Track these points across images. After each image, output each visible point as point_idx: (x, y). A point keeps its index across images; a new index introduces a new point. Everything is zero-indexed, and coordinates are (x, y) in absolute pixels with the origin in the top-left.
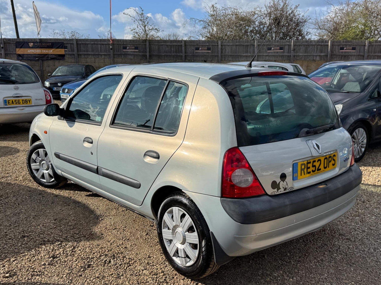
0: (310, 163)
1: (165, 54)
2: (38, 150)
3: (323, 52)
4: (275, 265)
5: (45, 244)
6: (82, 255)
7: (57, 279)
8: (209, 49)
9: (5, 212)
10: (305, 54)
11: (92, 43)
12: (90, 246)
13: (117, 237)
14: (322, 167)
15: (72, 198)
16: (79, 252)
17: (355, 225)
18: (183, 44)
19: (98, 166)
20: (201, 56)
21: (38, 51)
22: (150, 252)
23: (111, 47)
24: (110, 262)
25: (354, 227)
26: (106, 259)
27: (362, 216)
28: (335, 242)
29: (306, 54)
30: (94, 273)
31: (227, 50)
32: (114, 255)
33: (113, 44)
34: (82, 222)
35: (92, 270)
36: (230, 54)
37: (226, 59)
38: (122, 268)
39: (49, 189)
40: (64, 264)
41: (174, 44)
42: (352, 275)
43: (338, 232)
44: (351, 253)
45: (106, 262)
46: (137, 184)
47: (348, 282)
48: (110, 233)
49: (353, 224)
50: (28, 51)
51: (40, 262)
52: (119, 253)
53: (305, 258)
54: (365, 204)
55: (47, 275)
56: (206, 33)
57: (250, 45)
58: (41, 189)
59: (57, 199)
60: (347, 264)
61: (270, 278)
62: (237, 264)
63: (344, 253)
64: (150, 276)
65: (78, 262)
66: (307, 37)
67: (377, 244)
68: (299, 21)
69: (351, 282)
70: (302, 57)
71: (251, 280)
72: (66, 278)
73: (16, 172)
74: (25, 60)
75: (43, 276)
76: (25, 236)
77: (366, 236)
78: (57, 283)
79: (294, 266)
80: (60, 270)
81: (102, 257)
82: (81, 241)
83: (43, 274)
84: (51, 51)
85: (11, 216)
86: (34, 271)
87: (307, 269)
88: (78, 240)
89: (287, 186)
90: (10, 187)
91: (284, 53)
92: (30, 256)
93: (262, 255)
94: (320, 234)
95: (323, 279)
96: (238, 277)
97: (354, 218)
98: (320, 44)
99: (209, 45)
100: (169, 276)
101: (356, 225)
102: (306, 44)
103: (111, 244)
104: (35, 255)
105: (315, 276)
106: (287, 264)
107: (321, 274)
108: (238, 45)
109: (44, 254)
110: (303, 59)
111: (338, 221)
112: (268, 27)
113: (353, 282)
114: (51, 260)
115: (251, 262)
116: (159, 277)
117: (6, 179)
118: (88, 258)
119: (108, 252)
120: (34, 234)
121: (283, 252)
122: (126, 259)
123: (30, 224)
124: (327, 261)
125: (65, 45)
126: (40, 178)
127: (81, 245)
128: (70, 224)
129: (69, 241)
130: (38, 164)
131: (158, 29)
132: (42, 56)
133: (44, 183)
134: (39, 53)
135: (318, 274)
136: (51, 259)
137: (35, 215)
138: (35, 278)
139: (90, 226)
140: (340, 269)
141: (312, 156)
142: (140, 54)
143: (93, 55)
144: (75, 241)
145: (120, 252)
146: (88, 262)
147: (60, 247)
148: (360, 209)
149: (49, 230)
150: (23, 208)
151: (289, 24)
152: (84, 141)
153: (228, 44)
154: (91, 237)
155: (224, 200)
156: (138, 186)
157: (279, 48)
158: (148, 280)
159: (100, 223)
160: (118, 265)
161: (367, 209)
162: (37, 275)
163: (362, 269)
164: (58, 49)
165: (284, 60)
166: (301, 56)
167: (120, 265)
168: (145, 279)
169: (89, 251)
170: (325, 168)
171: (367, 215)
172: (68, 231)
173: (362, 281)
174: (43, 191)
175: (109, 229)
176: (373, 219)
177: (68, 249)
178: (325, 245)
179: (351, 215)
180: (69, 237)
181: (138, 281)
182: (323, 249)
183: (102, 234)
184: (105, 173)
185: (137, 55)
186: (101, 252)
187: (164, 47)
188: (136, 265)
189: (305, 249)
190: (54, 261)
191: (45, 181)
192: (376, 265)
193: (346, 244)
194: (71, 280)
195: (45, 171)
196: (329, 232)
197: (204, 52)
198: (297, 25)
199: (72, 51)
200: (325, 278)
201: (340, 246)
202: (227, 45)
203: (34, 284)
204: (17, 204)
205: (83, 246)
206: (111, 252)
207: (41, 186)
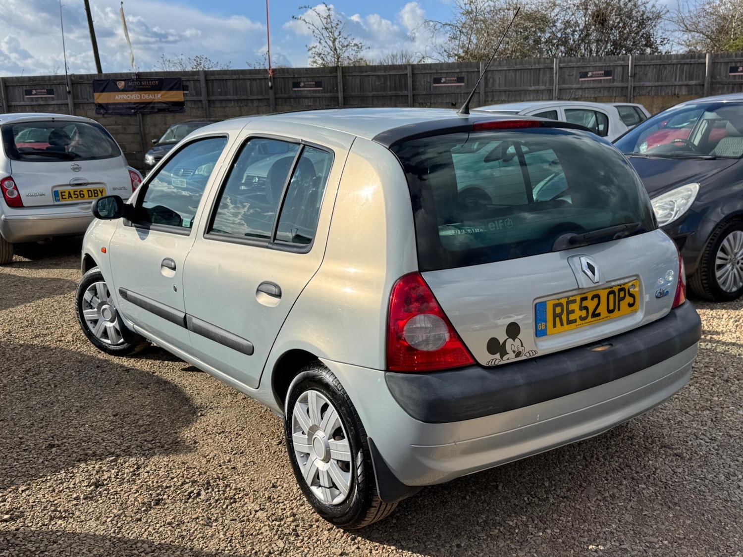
0: (574, 301)
1: (374, 93)
2: (95, 285)
3: (695, 78)
4: (515, 504)
5: (85, 461)
6: (150, 482)
7: (95, 525)
8: (460, 80)
9: (28, 400)
10: (657, 84)
11: (235, 77)
12: (168, 465)
13: (222, 447)
14: (602, 309)
15: (156, 374)
16: (146, 475)
17: (699, 426)
18: (409, 72)
19: (186, 314)
20: (445, 95)
21: (134, 97)
22: (278, 477)
23: (270, 84)
24: (199, 494)
25: (696, 431)
26: (193, 489)
27: (716, 409)
28: (649, 460)
29: (660, 83)
30: (165, 515)
31: (498, 81)
32: (208, 483)
33: (274, 79)
34: (164, 420)
35: (162, 510)
36: (503, 88)
37: (496, 99)
38: (219, 506)
39: (116, 357)
40: (114, 498)
41: (391, 73)
42: (668, 528)
43: (659, 441)
44: (677, 484)
45: (192, 494)
46: (248, 346)
47: (656, 540)
48: (210, 441)
49: (695, 426)
50: (117, 97)
51: (70, 494)
52: (219, 478)
53: (580, 492)
54: (730, 384)
55: (78, 517)
56: (457, 48)
57: (544, 68)
58: (102, 357)
59: (128, 377)
60: (662, 505)
61: (499, 530)
62: (441, 502)
63: (662, 482)
64: (267, 523)
65: (140, 495)
66: (663, 49)
67: (736, 465)
68: (645, 17)
69: (661, 541)
70: (651, 90)
71: (460, 533)
72: (112, 523)
73: (62, 325)
74: (111, 114)
75: (71, 520)
76: (54, 445)
77: (716, 450)
78: (93, 534)
79: (552, 507)
80: (104, 509)
81: (186, 486)
82: (155, 454)
83: (71, 515)
84: (158, 96)
85: (37, 408)
86: (55, 510)
87: (579, 512)
88: (148, 454)
89: (521, 349)
90: (47, 354)
91: (613, 82)
92: (55, 483)
93: (495, 484)
94: (621, 444)
95: (607, 533)
96: (436, 527)
97: (700, 412)
98: (688, 61)
99: (461, 72)
100: (304, 524)
101: (701, 428)
102: (659, 62)
103: (208, 461)
104: (64, 481)
105: (590, 527)
106: (540, 503)
107: (603, 523)
108: (519, 70)
109: (81, 479)
110: (653, 93)
111: (664, 419)
112: (582, 31)
113: (666, 540)
114: (92, 491)
115: (468, 497)
116: (285, 523)
117: (42, 339)
118: (159, 486)
119: (199, 475)
120: (72, 441)
121: (537, 479)
122: (231, 489)
123: (68, 423)
124: (624, 498)
125: (185, 84)
126: (101, 337)
127: (151, 463)
128: (140, 422)
129: (131, 456)
130: (96, 310)
131: (360, 45)
132: (142, 106)
133: (107, 345)
134: (136, 100)
135: (598, 524)
136: (92, 487)
137: (81, 407)
138: (56, 523)
139: (177, 426)
140: (645, 515)
141: (579, 288)
142: (326, 95)
143: (238, 100)
144: (144, 455)
145: (221, 476)
146: (158, 494)
147: (114, 465)
148: (716, 395)
149: (100, 434)
150: (62, 394)
151: (624, 24)
152: (162, 266)
153: (499, 69)
154: (175, 447)
155: (391, 376)
156: (249, 351)
157: (603, 72)
158: (263, 530)
159: (196, 421)
160: (212, 501)
161: (730, 394)
162: (61, 517)
163: (691, 515)
164: (171, 92)
165: (614, 97)
166: (650, 88)
167: (217, 501)
168: (257, 528)
169: (163, 473)
170: (610, 311)
171: (728, 407)
172: (135, 435)
173: (685, 538)
174: (106, 361)
175: (211, 432)
176: (740, 415)
177: (127, 471)
178: (627, 466)
179: (695, 407)
180: (133, 447)
181: (242, 532)
182: (620, 474)
183: (195, 443)
184: (197, 325)
185: (319, 98)
186: (185, 476)
187: (372, 79)
188: (246, 500)
189: (584, 473)
190: (95, 493)
191: (109, 342)
192: (723, 508)
193: (670, 464)
194: (120, 528)
195: (109, 323)
196: (642, 440)
197: (452, 86)
198: (642, 24)
199: (197, 95)
200: (612, 533)
201: (656, 469)
202: (496, 71)
203: (51, 533)
204: (53, 386)
205: (155, 465)
206: (204, 476)
207: (102, 352)
